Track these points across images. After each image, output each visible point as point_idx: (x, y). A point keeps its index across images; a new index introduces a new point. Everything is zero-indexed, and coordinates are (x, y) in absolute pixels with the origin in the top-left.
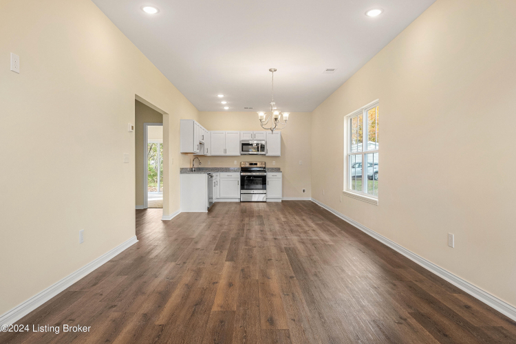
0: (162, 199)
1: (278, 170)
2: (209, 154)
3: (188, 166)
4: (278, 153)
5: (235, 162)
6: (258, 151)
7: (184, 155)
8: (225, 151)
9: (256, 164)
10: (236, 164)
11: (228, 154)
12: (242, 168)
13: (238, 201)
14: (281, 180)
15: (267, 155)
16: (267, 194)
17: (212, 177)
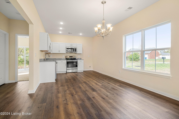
0: (28, 73)
1: (81, 59)
2: (52, 53)
3: (43, 58)
4: (81, 52)
5: (63, 56)
6: (74, 51)
7: (41, 52)
8: (59, 51)
9: (72, 57)
10: (64, 57)
11: (60, 52)
12: (66, 58)
13: (66, 72)
14: (83, 63)
15: (77, 53)
16: (78, 69)
17: (57, 63)
